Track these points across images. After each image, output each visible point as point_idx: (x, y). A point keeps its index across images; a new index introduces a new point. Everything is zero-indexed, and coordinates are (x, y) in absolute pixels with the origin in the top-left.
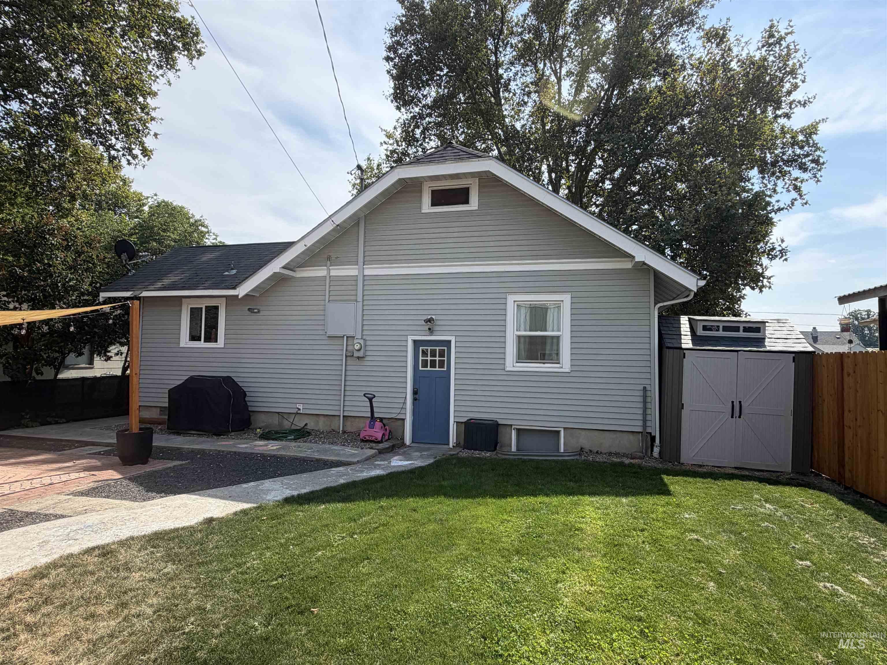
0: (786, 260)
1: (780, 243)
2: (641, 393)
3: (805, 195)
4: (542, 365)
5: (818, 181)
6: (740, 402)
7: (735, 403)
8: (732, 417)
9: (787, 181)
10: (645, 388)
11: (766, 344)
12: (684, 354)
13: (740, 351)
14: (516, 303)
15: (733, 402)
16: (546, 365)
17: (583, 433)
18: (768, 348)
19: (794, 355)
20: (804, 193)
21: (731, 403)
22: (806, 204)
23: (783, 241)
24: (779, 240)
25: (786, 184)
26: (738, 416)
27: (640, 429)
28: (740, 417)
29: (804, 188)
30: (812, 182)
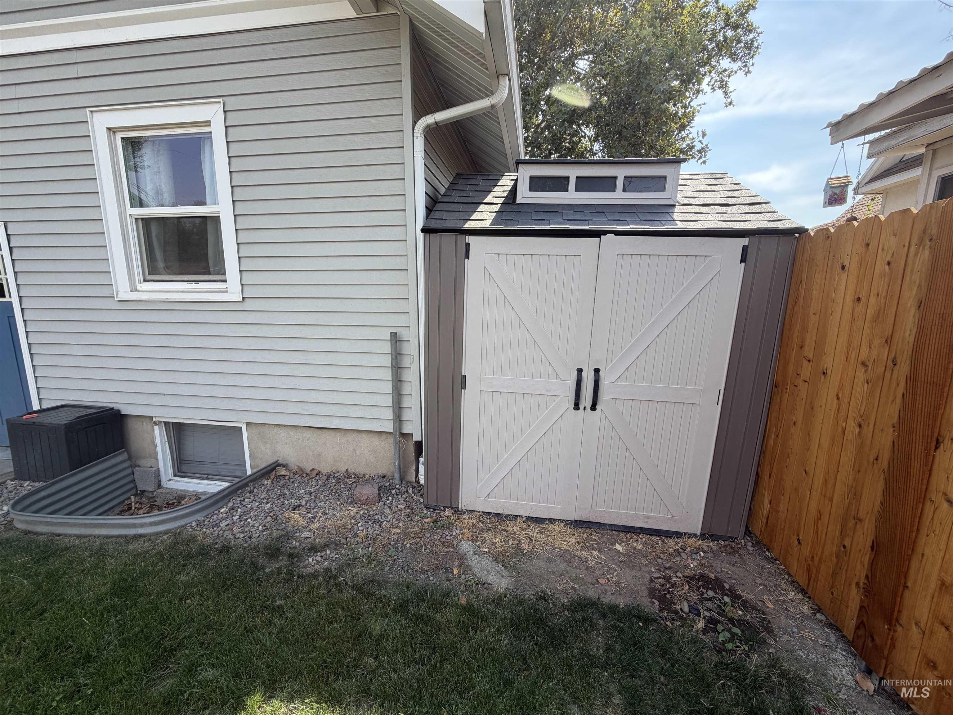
0: (704, 162)
1: (701, 138)
2: (387, 347)
3: (731, 92)
4: (193, 286)
5: (749, 72)
6: (597, 371)
7: (584, 374)
8: (577, 406)
9: (714, 75)
10: (394, 335)
11: (676, 216)
12: (468, 245)
13: (605, 233)
14: (119, 136)
15: (580, 371)
16: (202, 286)
17: (283, 433)
18: (680, 226)
19: (745, 241)
20: (731, 89)
21: (575, 374)
22: (730, 103)
23: (704, 135)
24: (700, 133)
25: (712, 79)
26: (589, 404)
27: (389, 427)
28: (594, 407)
29: (733, 83)
30: (741, 73)
